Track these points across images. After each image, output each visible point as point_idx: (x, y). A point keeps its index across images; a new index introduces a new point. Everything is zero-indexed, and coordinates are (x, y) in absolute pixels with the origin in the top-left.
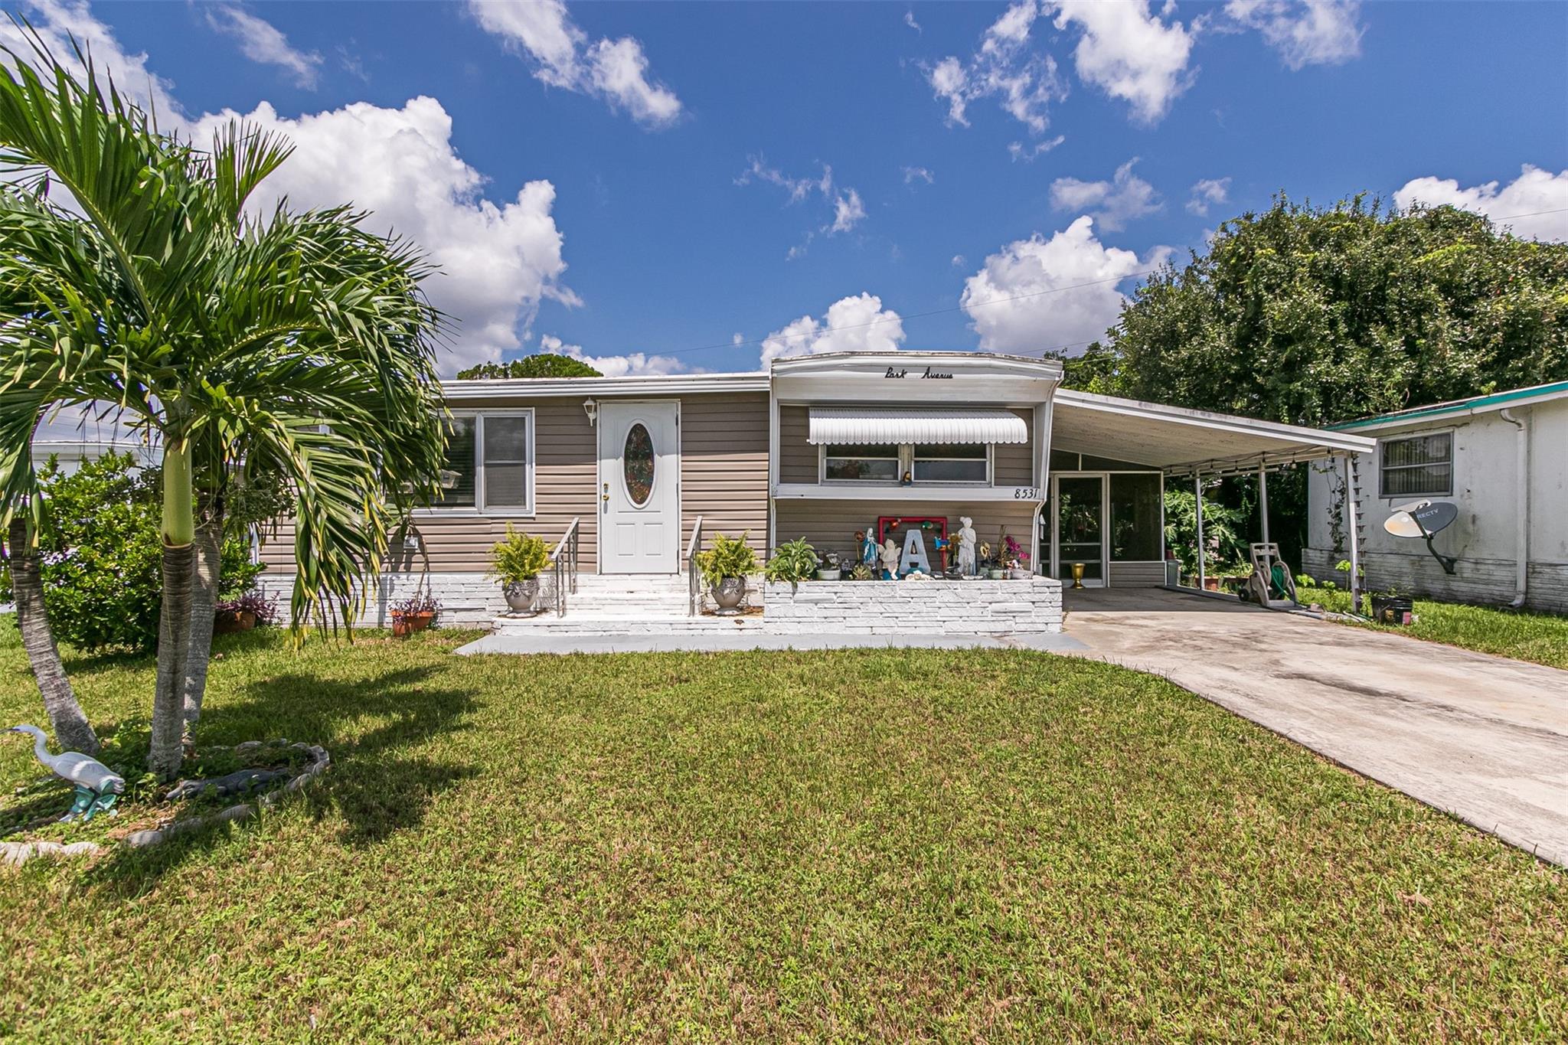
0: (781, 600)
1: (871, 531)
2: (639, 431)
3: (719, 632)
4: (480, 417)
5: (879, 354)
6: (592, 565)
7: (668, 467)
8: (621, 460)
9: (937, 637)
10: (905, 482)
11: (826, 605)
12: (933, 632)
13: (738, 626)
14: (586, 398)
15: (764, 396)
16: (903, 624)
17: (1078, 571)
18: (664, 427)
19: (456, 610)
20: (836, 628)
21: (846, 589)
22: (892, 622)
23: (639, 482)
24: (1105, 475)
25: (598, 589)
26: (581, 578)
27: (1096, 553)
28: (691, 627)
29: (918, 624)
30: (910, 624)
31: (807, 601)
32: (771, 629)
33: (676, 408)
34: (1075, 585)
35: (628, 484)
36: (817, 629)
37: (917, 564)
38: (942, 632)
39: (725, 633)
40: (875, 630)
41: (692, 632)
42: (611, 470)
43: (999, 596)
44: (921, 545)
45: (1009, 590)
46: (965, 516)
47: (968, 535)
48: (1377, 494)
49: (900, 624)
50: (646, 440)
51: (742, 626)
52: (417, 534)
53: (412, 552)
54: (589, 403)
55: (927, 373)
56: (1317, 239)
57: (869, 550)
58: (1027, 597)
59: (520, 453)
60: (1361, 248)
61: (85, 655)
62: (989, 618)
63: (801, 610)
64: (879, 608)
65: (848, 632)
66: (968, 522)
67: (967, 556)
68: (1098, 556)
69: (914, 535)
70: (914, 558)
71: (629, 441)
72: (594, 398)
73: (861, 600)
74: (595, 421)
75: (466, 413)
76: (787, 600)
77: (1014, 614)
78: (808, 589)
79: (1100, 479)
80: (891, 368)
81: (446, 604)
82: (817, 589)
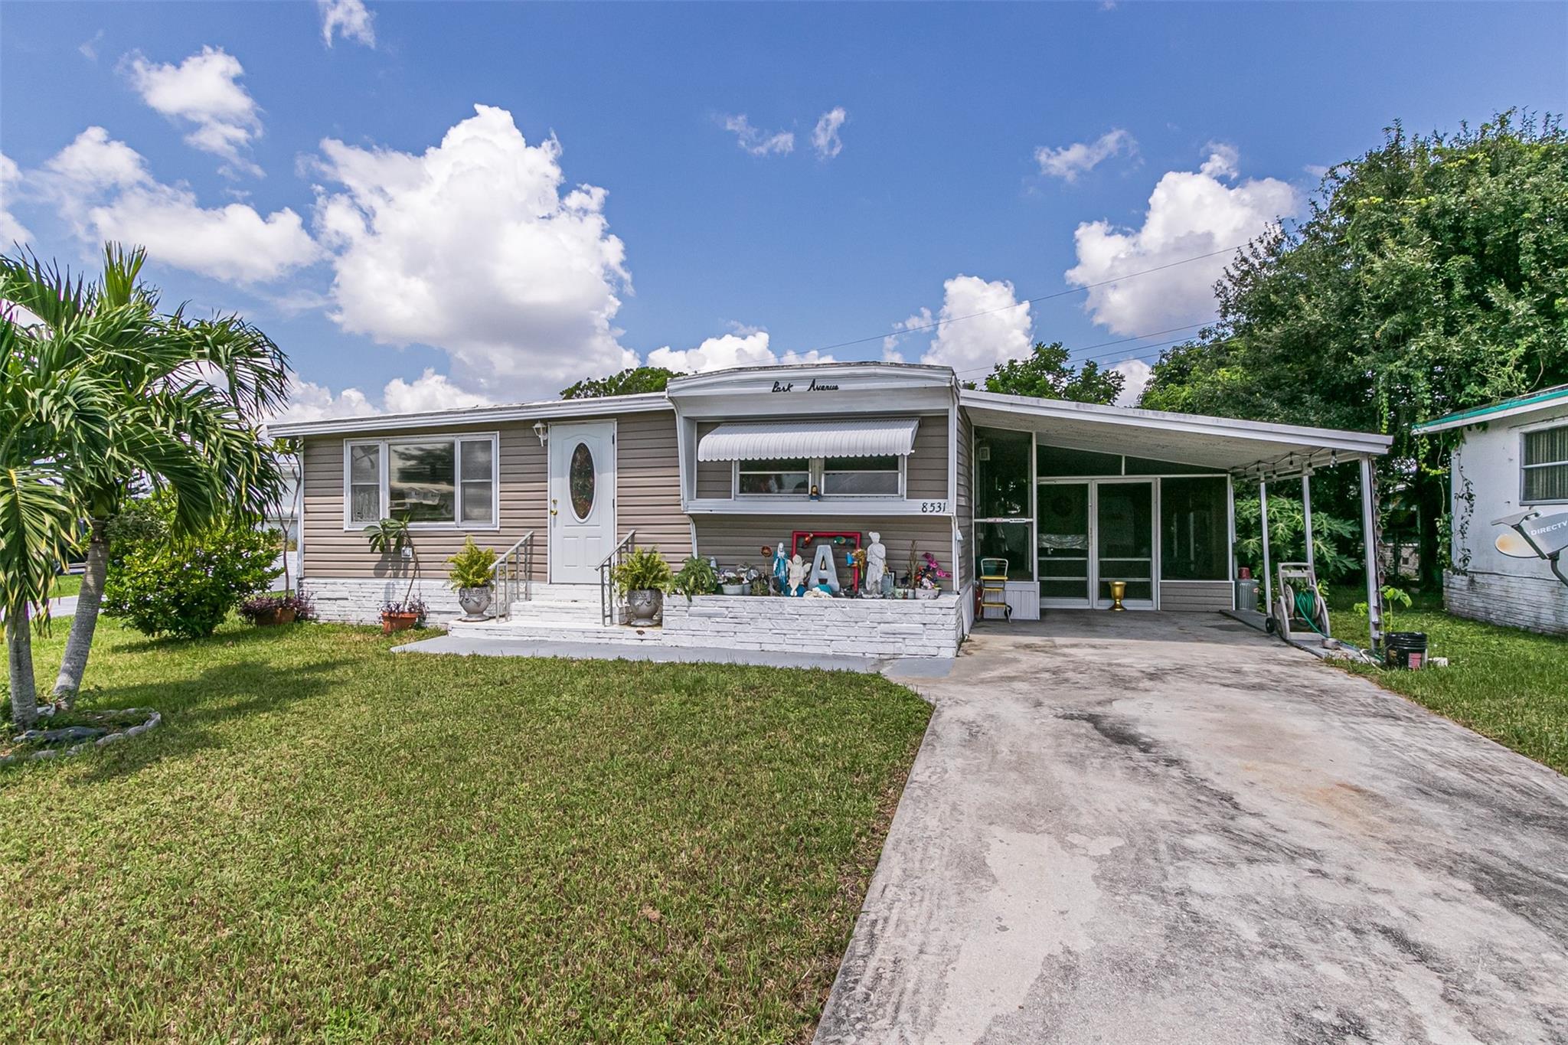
0: (677, 613)
1: (781, 545)
2: (582, 449)
3: (624, 642)
4: (458, 440)
5: (765, 368)
6: (543, 575)
7: (606, 483)
8: (568, 478)
9: (824, 657)
10: (817, 496)
11: (718, 620)
12: (820, 651)
13: (640, 637)
14: (535, 421)
15: (670, 415)
16: (791, 641)
17: (1118, 591)
18: (603, 445)
19: (439, 613)
20: (727, 643)
21: (737, 604)
22: (780, 639)
23: (583, 498)
24: (1155, 480)
25: (549, 597)
26: (535, 586)
27: (1145, 569)
28: (600, 635)
29: (805, 642)
30: (797, 642)
31: (701, 615)
32: (668, 641)
33: (613, 428)
34: (1115, 606)
35: (573, 500)
36: (710, 643)
37: (826, 580)
38: (829, 652)
39: (628, 643)
40: (764, 647)
41: (600, 641)
42: (559, 486)
43: (889, 616)
44: (831, 561)
45: (898, 611)
46: (874, 531)
47: (877, 552)
48: (1518, 501)
49: (787, 641)
50: (588, 459)
51: (642, 637)
52: (410, 545)
53: (408, 561)
54: (538, 425)
55: (813, 385)
56: (1434, 178)
57: (778, 565)
58: (917, 618)
59: (487, 472)
60: (1486, 188)
61: (148, 639)
62: (878, 639)
63: (696, 623)
64: (768, 624)
65: (738, 647)
66: (875, 536)
67: (876, 572)
68: (1148, 574)
69: (824, 551)
70: (824, 574)
71: (574, 460)
72: (544, 421)
73: (751, 616)
74: (546, 442)
75: (447, 438)
76: (683, 613)
77: (904, 635)
78: (701, 603)
79: (1150, 484)
80: (777, 383)
81: (433, 607)
82: (710, 603)
